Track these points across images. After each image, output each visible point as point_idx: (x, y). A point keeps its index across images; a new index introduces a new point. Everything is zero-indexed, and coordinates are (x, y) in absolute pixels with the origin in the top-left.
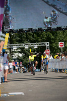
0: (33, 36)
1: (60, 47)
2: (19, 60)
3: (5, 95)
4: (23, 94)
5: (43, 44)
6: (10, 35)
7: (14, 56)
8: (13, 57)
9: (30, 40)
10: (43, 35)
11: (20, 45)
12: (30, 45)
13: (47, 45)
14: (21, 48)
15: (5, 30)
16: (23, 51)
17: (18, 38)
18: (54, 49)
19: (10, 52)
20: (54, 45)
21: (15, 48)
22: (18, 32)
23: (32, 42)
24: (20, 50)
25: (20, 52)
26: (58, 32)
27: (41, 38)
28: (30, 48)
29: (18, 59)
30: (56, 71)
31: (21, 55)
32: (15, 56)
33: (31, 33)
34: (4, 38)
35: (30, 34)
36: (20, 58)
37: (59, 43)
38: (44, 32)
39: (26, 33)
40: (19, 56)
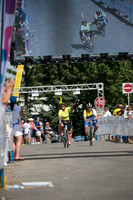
0: (71, 70)
1: (124, 92)
2: (44, 118)
3: (16, 186)
4: (51, 185)
5: (91, 86)
6: (26, 69)
7: (33, 109)
8: (31, 111)
9: (66, 78)
10: (91, 69)
11: (46, 89)
12: (66, 88)
13: (99, 89)
14: (47, 95)
15: (16, 58)
16: (51, 99)
17: (41, 75)
18: (113, 96)
19: (26, 103)
20: (113, 88)
21: (35, 94)
22: (42, 61)
23: (69, 82)
24: (45, 99)
25: (45, 103)
26: (120, 62)
27: (88, 75)
28: (65, 94)
29: (40, 115)
30: (116, 140)
31: (46, 108)
32: (36, 109)
33: (67, 64)
34: (15, 73)
35: (65, 67)
36: (45, 115)
37: (124, 84)
38: (94, 63)
39: (58, 65)
40: (42, 110)
